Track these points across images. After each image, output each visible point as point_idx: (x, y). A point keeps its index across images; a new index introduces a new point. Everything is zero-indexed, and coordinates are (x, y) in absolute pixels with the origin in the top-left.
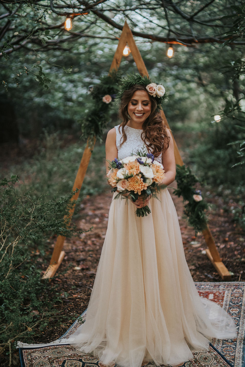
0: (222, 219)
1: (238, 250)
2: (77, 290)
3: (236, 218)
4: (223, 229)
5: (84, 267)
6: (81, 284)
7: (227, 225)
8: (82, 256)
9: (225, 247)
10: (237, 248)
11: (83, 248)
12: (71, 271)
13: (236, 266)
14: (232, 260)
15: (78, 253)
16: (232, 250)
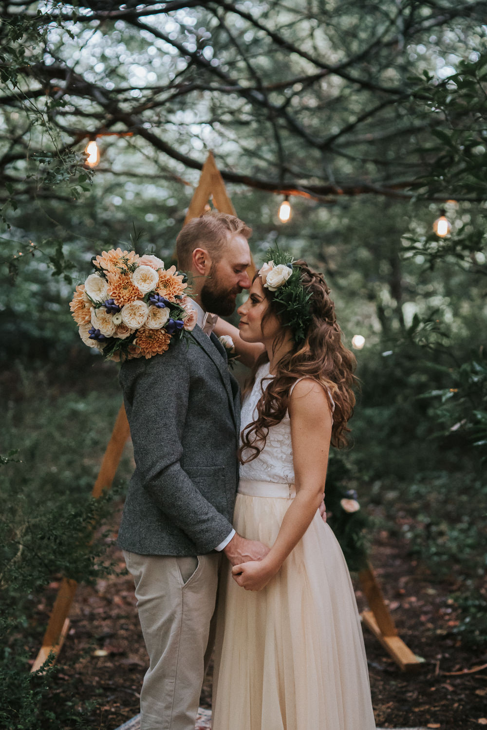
0: (388, 551)
1: (426, 613)
2: (107, 697)
3: (416, 548)
4: (390, 570)
5: (115, 650)
6: (113, 684)
7: (398, 562)
8: (106, 627)
9: (400, 608)
10: (425, 609)
11: (105, 612)
12: (88, 658)
13: (427, 644)
14: (417, 633)
15: (96, 623)
16: (414, 613)
